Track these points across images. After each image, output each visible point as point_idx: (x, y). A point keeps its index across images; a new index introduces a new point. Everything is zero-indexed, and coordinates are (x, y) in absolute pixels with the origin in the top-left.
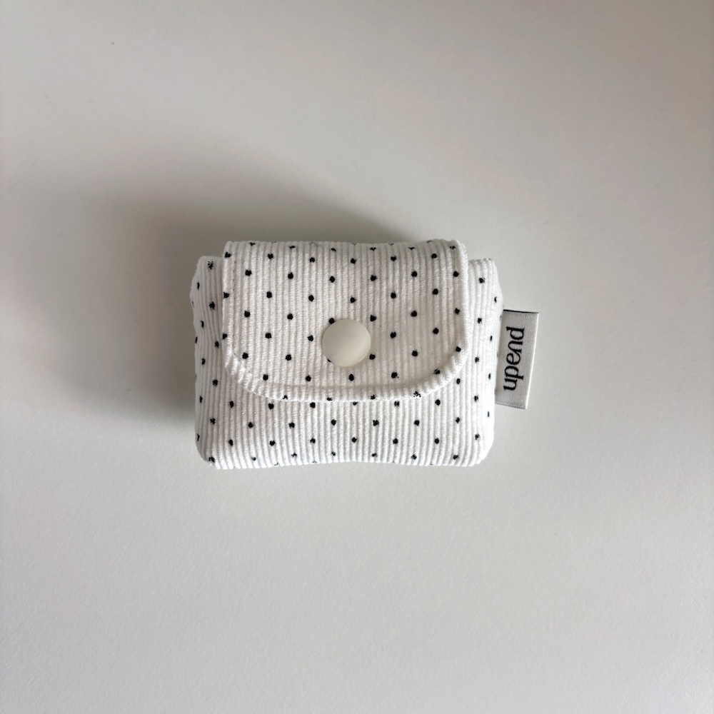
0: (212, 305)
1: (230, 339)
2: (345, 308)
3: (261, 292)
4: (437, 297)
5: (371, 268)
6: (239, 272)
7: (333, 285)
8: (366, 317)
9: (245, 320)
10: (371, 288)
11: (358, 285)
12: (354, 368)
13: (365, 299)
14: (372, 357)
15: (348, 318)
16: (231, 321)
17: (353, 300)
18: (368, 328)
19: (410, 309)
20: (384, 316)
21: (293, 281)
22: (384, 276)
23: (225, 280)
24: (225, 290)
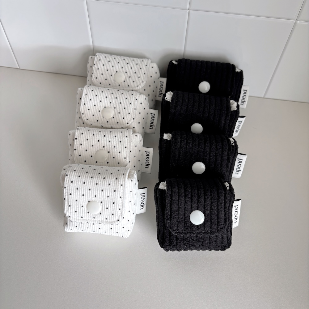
0: (91, 67)
1: (94, 74)
2: (120, 69)
3: (102, 64)
4: (141, 70)
5: (128, 61)
6: (98, 60)
7: (118, 64)
8: (125, 72)
9: (98, 70)
10: (127, 66)
11: (124, 65)
12: (120, 83)
13: (125, 68)
14: (125, 81)
15: (121, 72)
16: (95, 70)
17: (122, 68)
18: (125, 75)
19: (135, 72)
20: (129, 72)
21: (109, 63)
22: (130, 63)
23: (95, 61)
24: (94, 63)
